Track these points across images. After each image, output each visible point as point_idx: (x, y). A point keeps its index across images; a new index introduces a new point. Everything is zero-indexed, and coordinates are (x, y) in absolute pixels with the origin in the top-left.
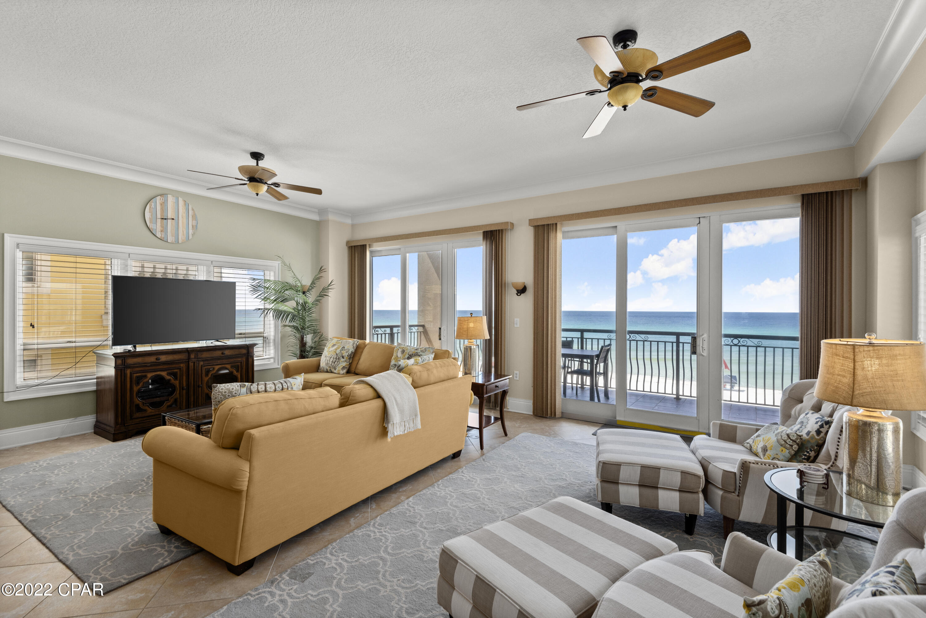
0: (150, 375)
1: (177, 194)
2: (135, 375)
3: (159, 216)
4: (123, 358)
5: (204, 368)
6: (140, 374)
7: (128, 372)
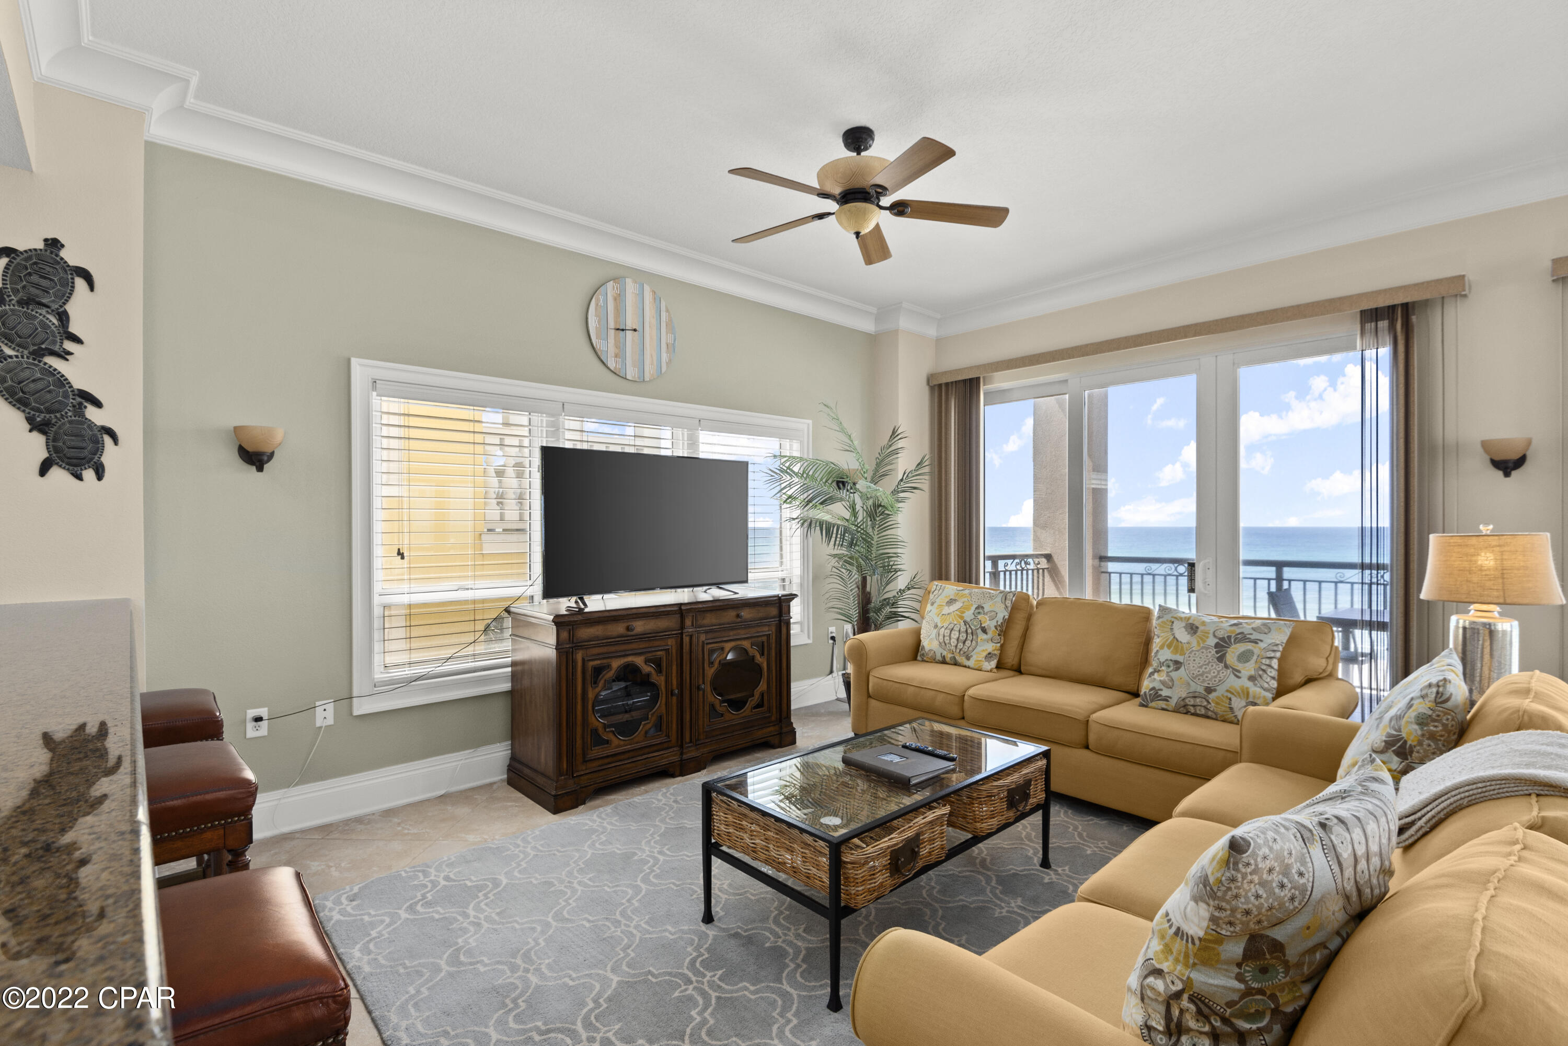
0: (616, 664)
1: (642, 276)
2: (592, 663)
3: (612, 324)
4: (571, 627)
5: (707, 647)
6: (598, 662)
7: (579, 656)
